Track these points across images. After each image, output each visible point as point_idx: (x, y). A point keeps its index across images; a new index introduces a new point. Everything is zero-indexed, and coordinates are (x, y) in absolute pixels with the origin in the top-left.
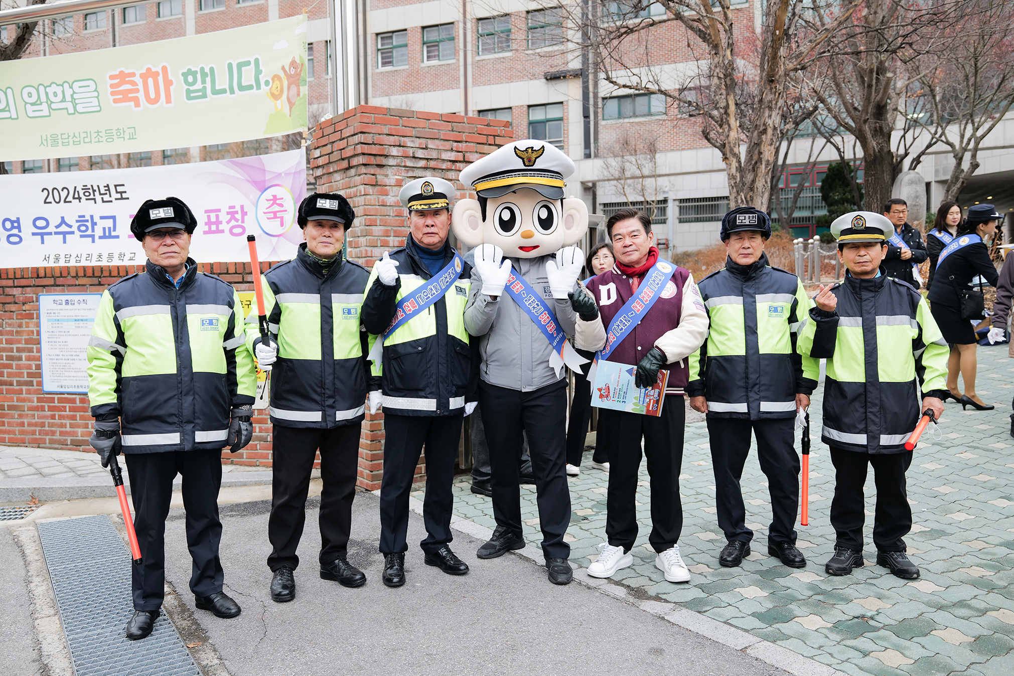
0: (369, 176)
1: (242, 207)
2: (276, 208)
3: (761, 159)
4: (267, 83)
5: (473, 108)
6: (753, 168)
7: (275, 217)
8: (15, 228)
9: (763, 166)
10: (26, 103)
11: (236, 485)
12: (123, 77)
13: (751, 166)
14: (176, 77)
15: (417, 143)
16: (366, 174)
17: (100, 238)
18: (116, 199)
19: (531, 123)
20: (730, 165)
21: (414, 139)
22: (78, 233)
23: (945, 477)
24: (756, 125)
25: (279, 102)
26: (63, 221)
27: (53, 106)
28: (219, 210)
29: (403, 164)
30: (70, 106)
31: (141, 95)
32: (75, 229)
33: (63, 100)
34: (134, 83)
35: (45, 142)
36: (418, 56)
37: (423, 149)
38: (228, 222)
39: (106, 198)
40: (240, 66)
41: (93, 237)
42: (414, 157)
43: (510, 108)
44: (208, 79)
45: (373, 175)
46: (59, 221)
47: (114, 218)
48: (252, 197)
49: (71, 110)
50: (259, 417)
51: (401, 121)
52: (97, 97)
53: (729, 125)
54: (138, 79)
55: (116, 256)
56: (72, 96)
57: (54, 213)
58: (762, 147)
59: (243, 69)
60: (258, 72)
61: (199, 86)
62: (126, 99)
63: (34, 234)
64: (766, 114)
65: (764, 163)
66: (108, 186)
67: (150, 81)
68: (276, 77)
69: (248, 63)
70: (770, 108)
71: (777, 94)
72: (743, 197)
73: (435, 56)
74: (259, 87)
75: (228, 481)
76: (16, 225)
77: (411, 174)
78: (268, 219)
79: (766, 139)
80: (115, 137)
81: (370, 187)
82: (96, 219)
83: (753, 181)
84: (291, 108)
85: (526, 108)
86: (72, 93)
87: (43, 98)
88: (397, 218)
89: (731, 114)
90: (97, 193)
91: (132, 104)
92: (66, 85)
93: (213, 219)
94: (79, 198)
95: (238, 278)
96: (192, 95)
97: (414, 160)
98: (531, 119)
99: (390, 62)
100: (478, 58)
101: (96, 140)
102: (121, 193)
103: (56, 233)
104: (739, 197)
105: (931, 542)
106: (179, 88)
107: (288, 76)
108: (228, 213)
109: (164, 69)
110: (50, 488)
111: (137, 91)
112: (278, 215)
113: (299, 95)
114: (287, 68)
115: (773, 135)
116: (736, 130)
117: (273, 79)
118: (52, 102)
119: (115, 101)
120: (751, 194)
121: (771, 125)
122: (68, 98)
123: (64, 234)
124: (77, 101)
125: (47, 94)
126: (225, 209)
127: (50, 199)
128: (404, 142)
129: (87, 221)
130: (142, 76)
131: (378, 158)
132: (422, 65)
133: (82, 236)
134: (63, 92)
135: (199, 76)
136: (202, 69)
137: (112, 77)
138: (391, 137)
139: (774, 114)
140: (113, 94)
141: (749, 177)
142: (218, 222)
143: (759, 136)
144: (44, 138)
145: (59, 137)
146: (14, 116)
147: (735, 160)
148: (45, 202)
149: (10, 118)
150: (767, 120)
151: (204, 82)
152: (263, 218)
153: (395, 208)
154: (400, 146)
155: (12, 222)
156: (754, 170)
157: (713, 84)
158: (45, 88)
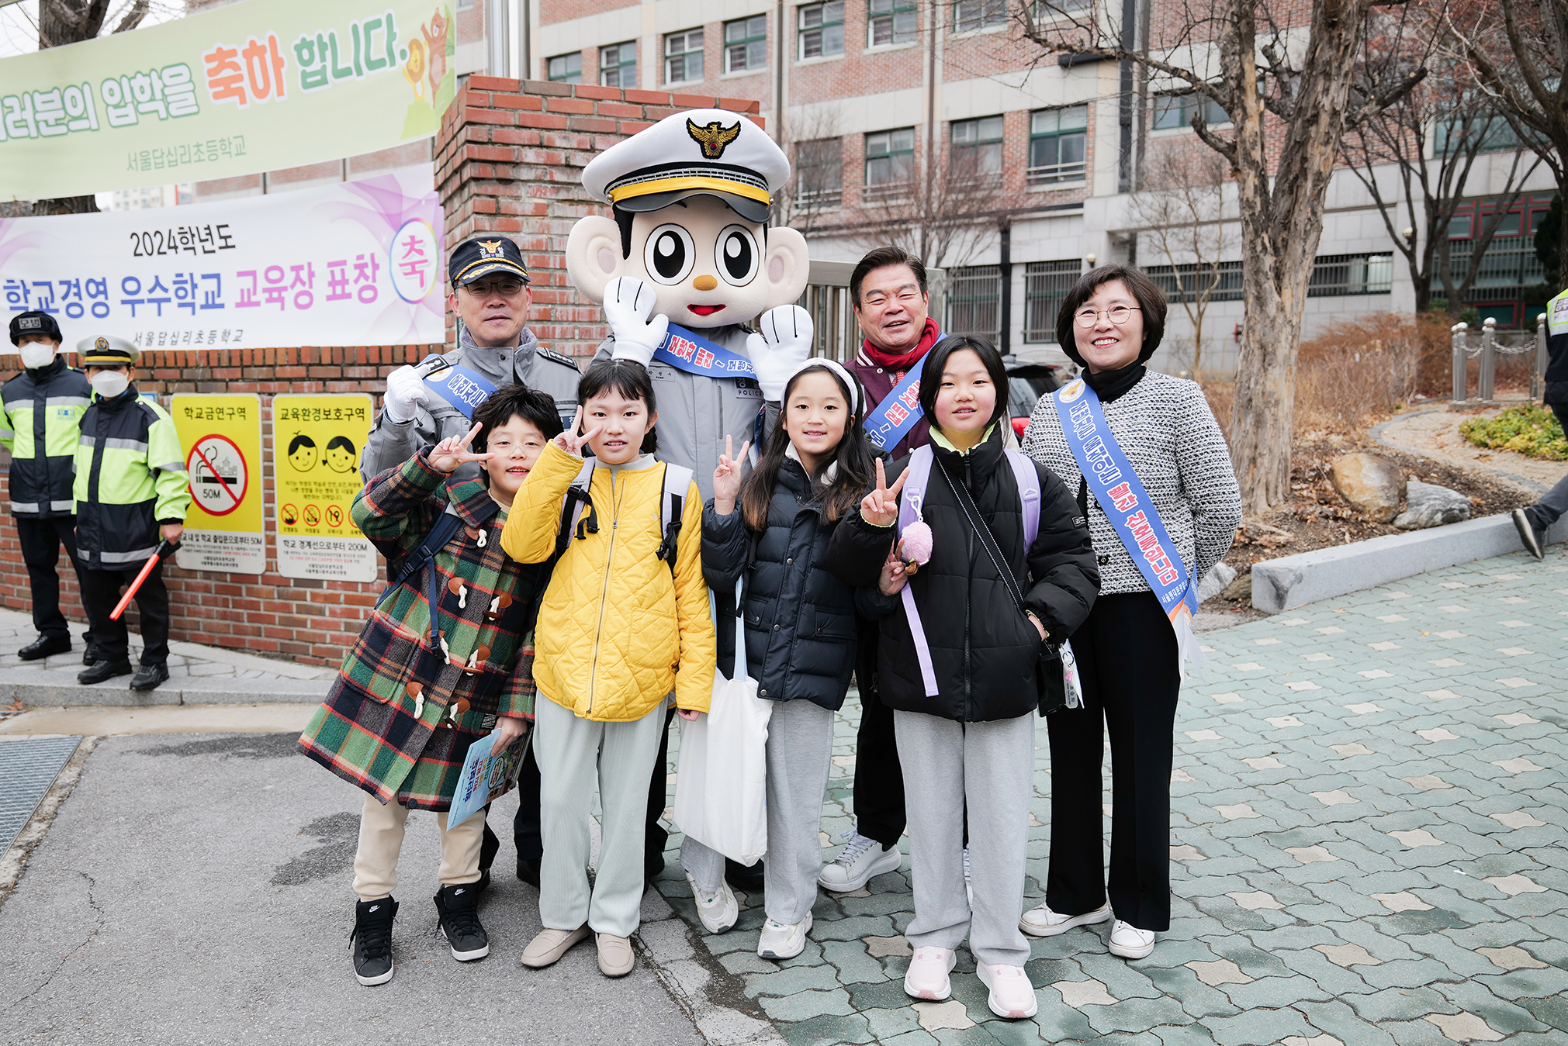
0: (484, 198)
1: (372, 256)
2: (415, 257)
3: (1306, 169)
4: (403, 54)
5: (943, 115)
6: (1291, 188)
7: (414, 272)
8: (101, 293)
9: (1309, 184)
10: (108, 105)
11: (310, 702)
12: (221, 57)
13: (1287, 185)
14: (287, 52)
15: (575, 140)
16: (478, 195)
17: (202, 307)
18: (221, 248)
19: (1033, 139)
20: (1244, 182)
21: (567, 134)
22: (175, 301)
23: (1531, 793)
24: (1301, 108)
25: (419, 84)
26: (158, 284)
27: (142, 108)
28: (344, 263)
29: (548, 178)
30: (159, 105)
31: (246, 84)
32: (171, 294)
33: (152, 99)
34: (235, 66)
35: (133, 164)
36: (860, 38)
37: (587, 150)
38: (356, 281)
39: (208, 246)
40: (370, 26)
41: (192, 305)
42: (568, 166)
43: (1001, 115)
44: (328, 54)
45: (491, 196)
46: (152, 283)
47: (217, 276)
48: (384, 239)
49: (163, 114)
50: (365, 594)
51: (545, 103)
52: (193, 91)
53: (1244, 109)
54: (240, 60)
55: (219, 335)
56: (162, 90)
57: (147, 269)
58: (1309, 149)
59: (373, 32)
60: (392, 36)
61: (316, 65)
62: (229, 93)
63: (124, 302)
64: (1320, 88)
65: (1310, 178)
66: (208, 228)
67: (256, 60)
68: (415, 44)
69: (377, 24)
70: (1328, 76)
71: (1342, 48)
72: (1266, 241)
73: (886, 37)
74: (393, 63)
75: (299, 693)
76: (101, 288)
77: (563, 195)
78: (406, 274)
79: (1317, 132)
80: (219, 152)
81: (485, 218)
82: (197, 279)
83: (1289, 211)
84: (434, 93)
85: (1025, 116)
86: (161, 86)
87: (128, 98)
88: (537, 271)
89: (1248, 89)
90: (196, 239)
91: (236, 99)
92: (154, 74)
93: (338, 277)
94: (176, 247)
95: (334, 372)
96: (309, 80)
97: (568, 170)
98: (1034, 131)
99: (818, 50)
100: (952, 36)
101: (197, 158)
102: (226, 238)
103: (150, 301)
104: (1259, 241)
105: (1411, 939)
106: (292, 71)
107: (431, 41)
108: (357, 267)
109: (272, 40)
110: (39, 687)
111: (240, 78)
112: (418, 267)
113: (444, 71)
114: (428, 28)
115: (1331, 125)
116: (1256, 118)
117: (410, 47)
118: (139, 103)
119: (217, 96)
120: (1284, 235)
121: (1327, 107)
122: (158, 95)
123: (159, 301)
124: (170, 99)
125: (132, 89)
126: (352, 261)
127: (141, 250)
128: (549, 138)
129: (186, 282)
130: (246, 53)
131: (500, 167)
132: (866, 52)
133: (181, 305)
134: (151, 85)
135: (316, 49)
136: (320, 37)
137: (209, 59)
138: (524, 131)
139: (1334, 86)
140: (212, 84)
141: (1284, 204)
142: (344, 282)
143: (1303, 128)
144: (133, 157)
145: (151, 156)
146: (95, 126)
147: (1252, 173)
148: (136, 255)
149: (90, 129)
150: (1320, 97)
151: (323, 59)
152: (398, 271)
153: (532, 255)
154: (541, 146)
155: (97, 284)
156: (1291, 192)
157: (1223, 34)
158: (129, 80)
